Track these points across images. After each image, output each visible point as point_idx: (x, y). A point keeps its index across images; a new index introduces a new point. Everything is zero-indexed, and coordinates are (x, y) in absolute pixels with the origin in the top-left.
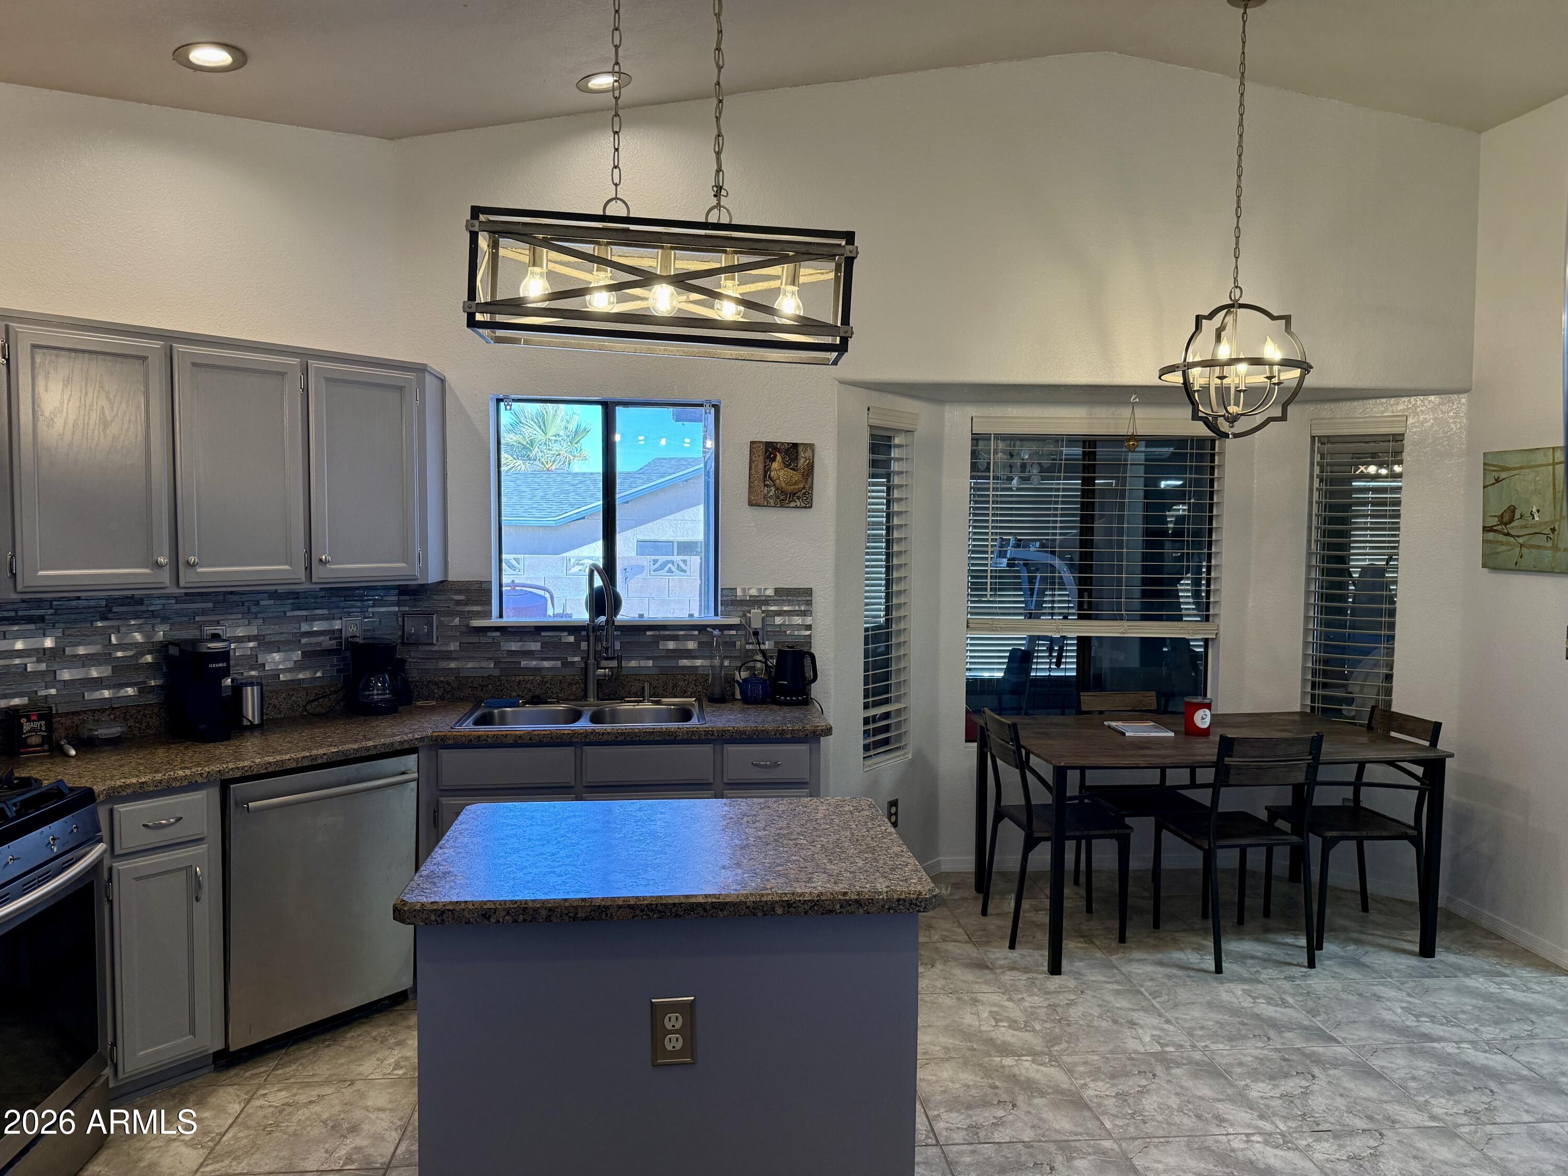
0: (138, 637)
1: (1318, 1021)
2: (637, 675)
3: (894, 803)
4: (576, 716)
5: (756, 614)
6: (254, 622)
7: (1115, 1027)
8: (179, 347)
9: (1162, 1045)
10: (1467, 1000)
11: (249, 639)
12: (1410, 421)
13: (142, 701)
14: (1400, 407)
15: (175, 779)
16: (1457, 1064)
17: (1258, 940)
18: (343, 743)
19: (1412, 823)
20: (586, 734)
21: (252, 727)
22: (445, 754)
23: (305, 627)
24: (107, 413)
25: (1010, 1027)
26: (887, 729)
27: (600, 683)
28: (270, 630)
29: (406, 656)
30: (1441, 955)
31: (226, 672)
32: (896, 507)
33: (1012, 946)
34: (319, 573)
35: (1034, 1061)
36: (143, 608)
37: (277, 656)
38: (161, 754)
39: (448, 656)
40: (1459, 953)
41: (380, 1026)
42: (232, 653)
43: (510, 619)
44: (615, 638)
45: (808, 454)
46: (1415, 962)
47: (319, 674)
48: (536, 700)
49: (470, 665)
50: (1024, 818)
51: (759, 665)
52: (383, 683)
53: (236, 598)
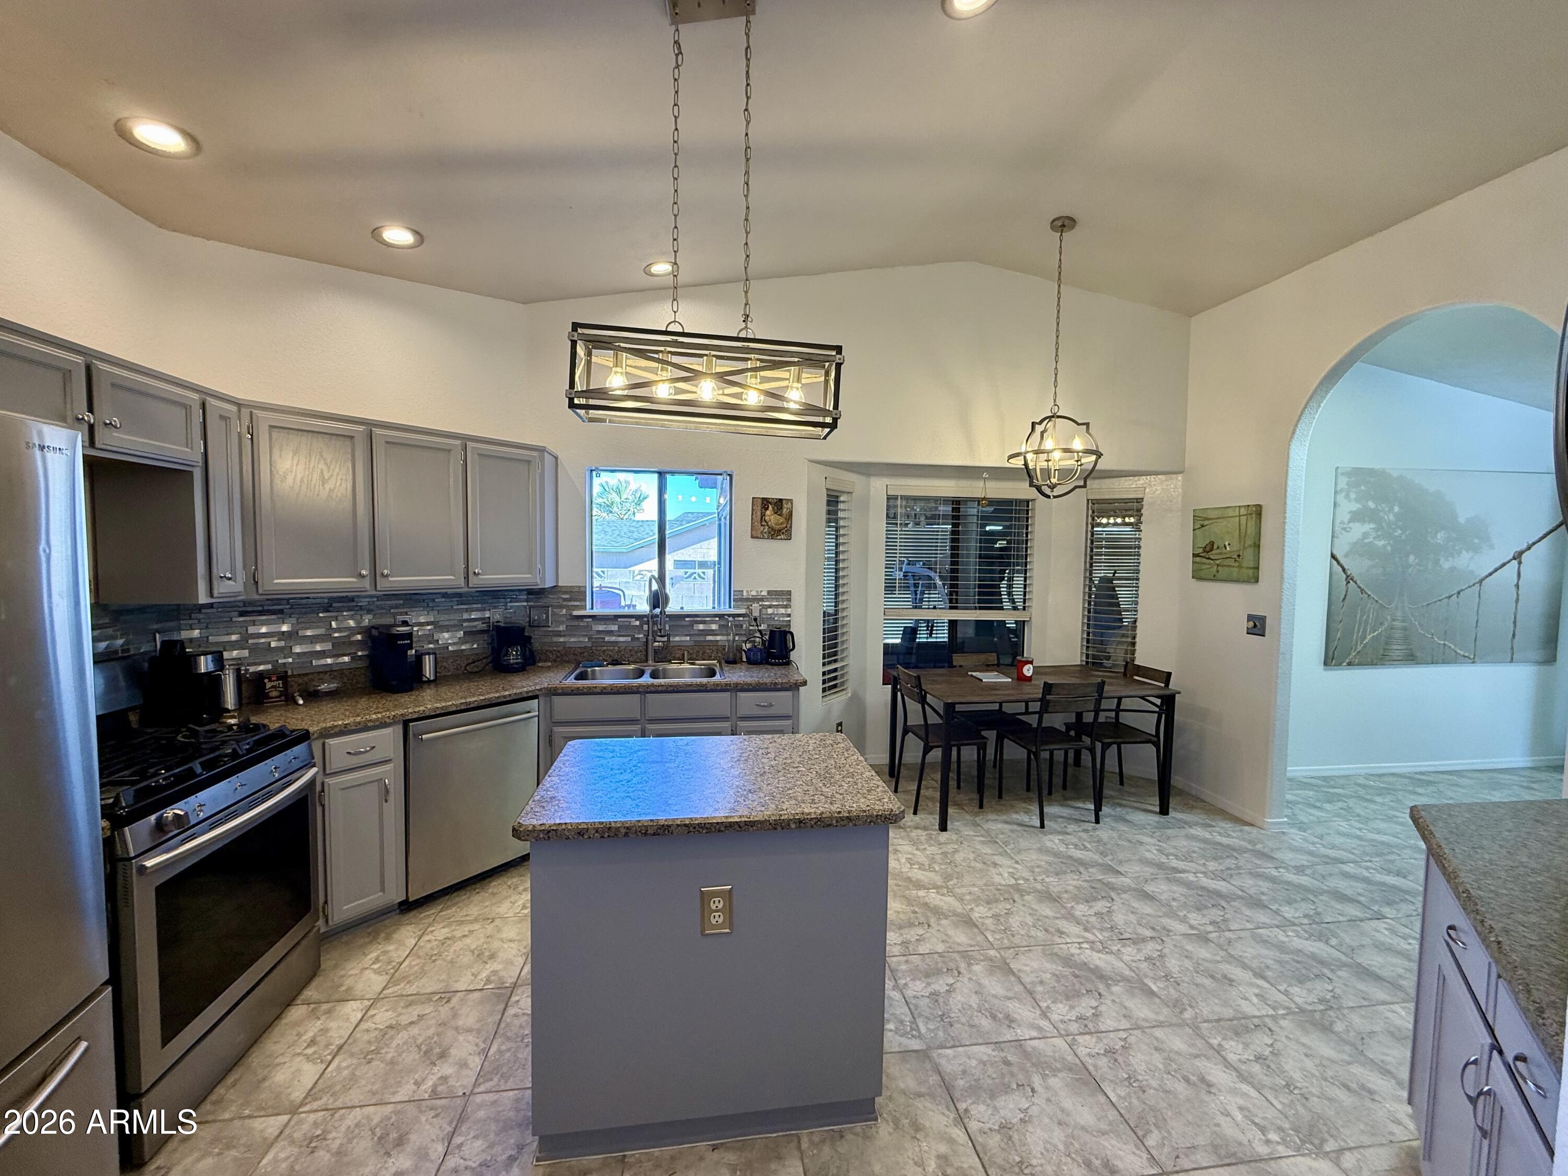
0: (352, 623)
1: (1108, 860)
2: (680, 647)
3: (840, 724)
4: (641, 674)
5: (756, 607)
6: (431, 613)
7: (985, 867)
8: (376, 431)
9: (1016, 879)
10: (1194, 844)
11: (428, 624)
12: (1147, 490)
13: (353, 666)
14: (1141, 482)
15: (371, 721)
16: (1197, 888)
17: (1062, 805)
18: (489, 693)
19: (1154, 733)
20: (648, 686)
21: (429, 682)
22: (556, 699)
23: (466, 616)
24: (325, 473)
25: (920, 868)
26: (835, 678)
27: (656, 651)
28: (444, 618)
29: (531, 635)
30: (1172, 813)
31: (410, 647)
32: (841, 540)
33: (915, 813)
34: (473, 581)
35: (938, 893)
36: (354, 604)
37: (446, 635)
38: (363, 702)
39: (559, 634)
40: (1183, 812)
41: (513, 877)
42: (415, 633)
43: (598, 611)
44: (666, 622)
45: (789, 505)
46: (1157, 818)
47: (475, 646)
48: (615, 663)
49: (572, 640)
50: (922, 733)
51: (757, 639)
52: (517, 652)
53: (417, 597)
